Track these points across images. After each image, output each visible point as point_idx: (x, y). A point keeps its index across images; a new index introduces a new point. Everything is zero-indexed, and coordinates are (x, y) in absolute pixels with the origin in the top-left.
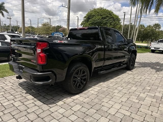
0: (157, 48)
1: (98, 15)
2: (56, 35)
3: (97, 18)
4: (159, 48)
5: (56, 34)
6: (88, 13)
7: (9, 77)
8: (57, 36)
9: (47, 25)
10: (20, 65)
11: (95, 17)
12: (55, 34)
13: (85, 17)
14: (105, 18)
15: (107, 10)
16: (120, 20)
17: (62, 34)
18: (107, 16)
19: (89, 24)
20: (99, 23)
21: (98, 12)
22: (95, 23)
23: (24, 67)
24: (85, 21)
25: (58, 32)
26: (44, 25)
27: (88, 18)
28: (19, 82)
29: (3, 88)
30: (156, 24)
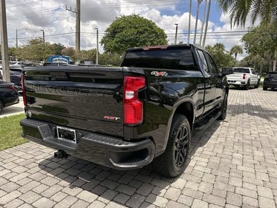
0: (232, 82)
1: (131, 27)
2: (57, 60)
3: (129, 33)
4: (235, 81)
5: (57, 58)
6: (113, 23)
7: (6, 151)
8: (58, 62)
9: (39, 43)
10: (58, 127)
11: (125, 31)
12: (55, 59)
13: (108, 30)
14: (141, 33)
15: (145, 20)
16: (166, 37)
17: (68, 59)
18: (146, 30)
19: (117, 42)
20: (133, 42)
21: (130, 23)
22: (126, 41)
23: (74, 131)
24: (108, 36)
25: (61, 55)
26: (34, 42)
27: (114, 32)
28: (39, 162)
29: (8, 180)
30: (217, 45)
